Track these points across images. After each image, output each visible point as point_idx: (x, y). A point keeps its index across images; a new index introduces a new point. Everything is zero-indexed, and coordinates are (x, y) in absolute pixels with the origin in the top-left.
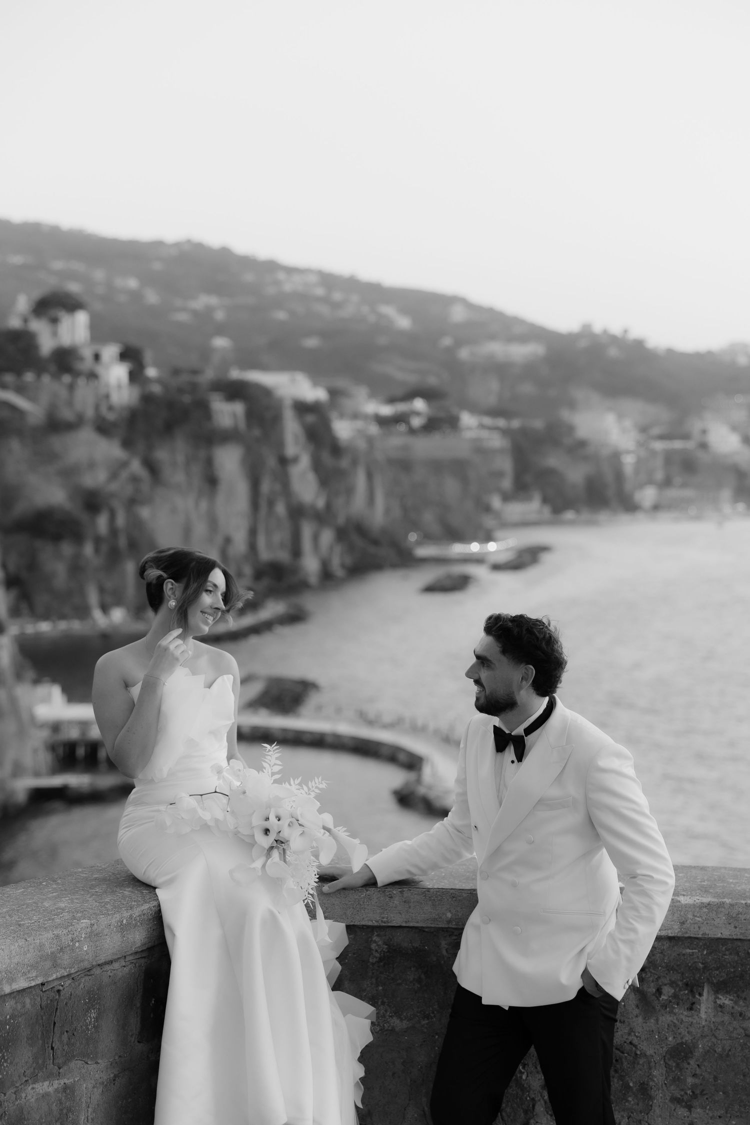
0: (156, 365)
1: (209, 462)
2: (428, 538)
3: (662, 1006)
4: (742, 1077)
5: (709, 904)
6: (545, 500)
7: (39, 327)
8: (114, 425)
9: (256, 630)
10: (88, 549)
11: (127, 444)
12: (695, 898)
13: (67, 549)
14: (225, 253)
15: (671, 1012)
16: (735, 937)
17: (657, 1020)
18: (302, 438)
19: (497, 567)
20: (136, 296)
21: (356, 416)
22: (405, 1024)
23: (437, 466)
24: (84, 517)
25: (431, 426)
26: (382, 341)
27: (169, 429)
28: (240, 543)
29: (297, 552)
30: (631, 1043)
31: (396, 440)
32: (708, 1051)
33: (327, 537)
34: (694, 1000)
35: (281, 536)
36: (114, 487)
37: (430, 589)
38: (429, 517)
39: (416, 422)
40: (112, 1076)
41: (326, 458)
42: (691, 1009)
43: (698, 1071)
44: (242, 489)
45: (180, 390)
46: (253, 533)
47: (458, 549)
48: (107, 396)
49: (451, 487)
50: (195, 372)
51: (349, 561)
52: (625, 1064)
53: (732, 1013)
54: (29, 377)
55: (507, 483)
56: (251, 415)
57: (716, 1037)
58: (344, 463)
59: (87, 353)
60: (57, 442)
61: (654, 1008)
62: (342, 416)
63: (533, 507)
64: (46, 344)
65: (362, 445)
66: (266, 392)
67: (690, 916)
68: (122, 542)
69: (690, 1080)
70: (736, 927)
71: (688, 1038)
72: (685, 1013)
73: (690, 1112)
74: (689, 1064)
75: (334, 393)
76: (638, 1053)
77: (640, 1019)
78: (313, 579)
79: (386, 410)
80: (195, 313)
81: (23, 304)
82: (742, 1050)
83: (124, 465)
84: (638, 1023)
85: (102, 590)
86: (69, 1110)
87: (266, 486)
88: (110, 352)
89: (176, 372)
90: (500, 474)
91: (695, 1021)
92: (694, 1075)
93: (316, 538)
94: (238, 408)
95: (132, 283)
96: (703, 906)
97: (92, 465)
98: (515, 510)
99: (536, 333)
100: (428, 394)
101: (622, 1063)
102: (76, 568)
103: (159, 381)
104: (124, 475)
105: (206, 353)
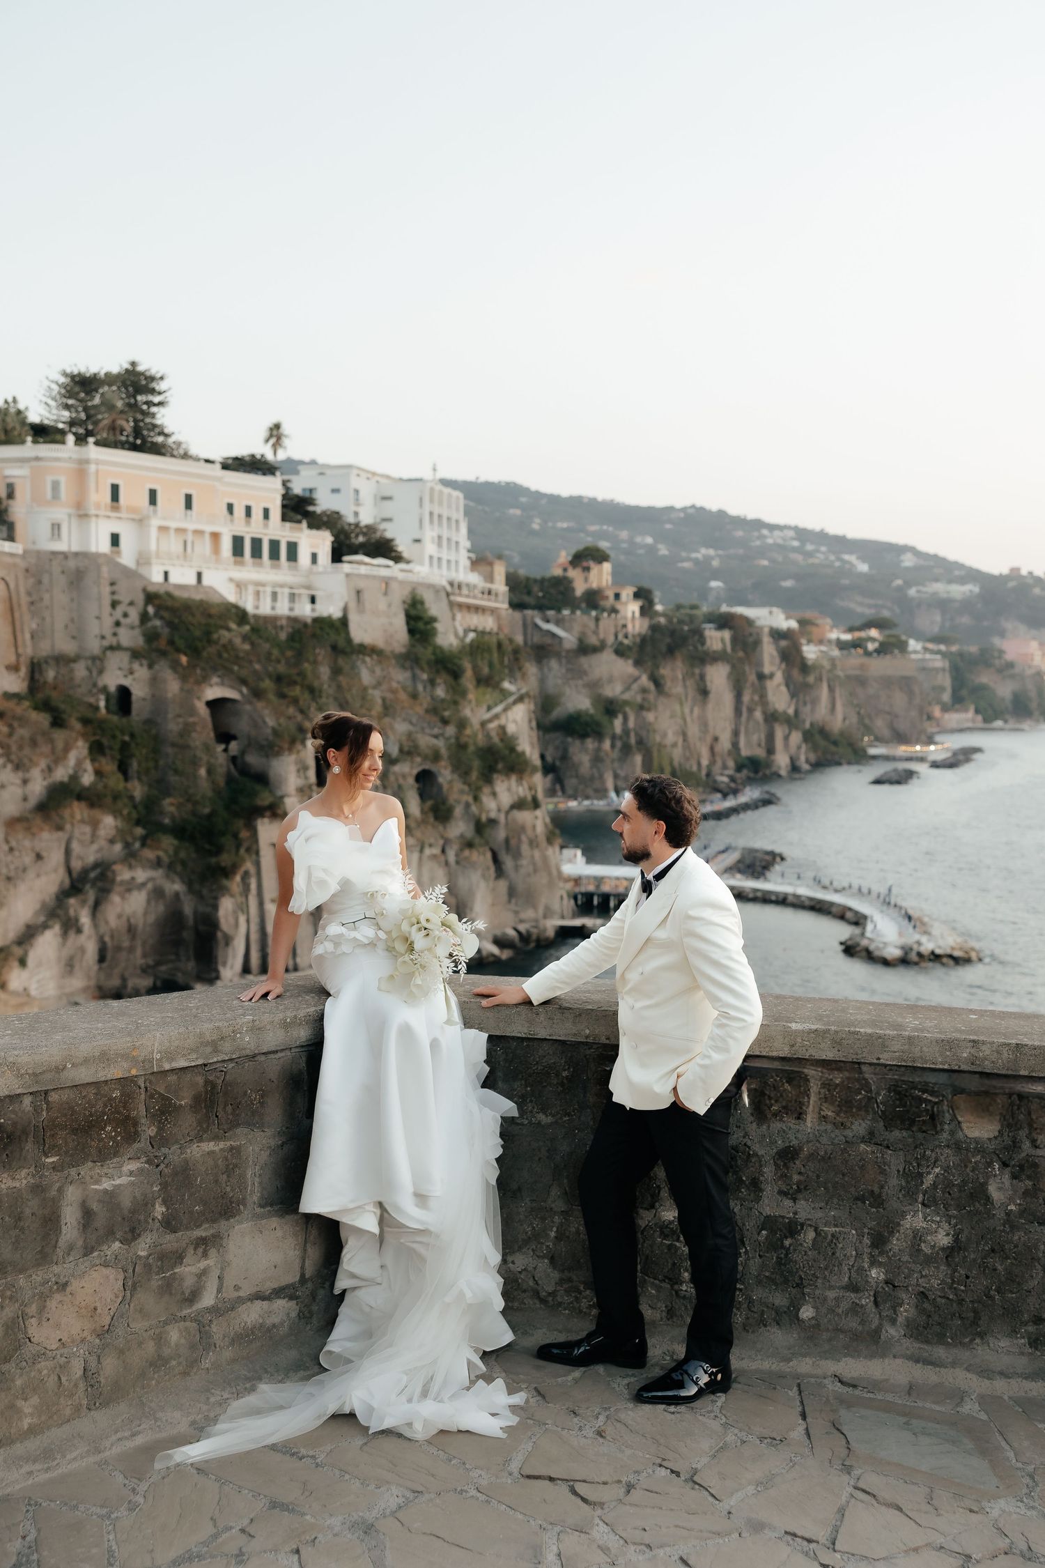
0: (661, 603)
1: (702, 677)
2: (879, 740)
3: (773, 1115)
4: (841, 1176)
5: (816, 1030)
6: (977, 711)
7: (573, 573)
8: (629, 648)
9: (734, 811)
10: (607, 744)
11: (638, 663)
12: (805, 1025)
13: (590, 744)
14: (721, 514)
15: (781, 1120)
16: (838, 1059)
17: (769, 1127)
18: (777, 660)
19: (935, 765)
20: (651, 550)
21: (821, 642)
22: (549, 1119)
23: (888, 682)
24: (604, 720)
25: (883, 649)
26: (846, 582)
27: (671, 651)
28: (725, 743)
29: (771, 750)
30: (745, 1144)
31: (855, 659)
32: (812, 1154)
33: (796, 737)
34: (801, 1111)
35: (759, 736)
36: (626, 696)
37: (878, 782)
38: (880, 724)
39: (871, 646)
40: (280, 1142)
41: (795, 673)
42: (799, 1118)
43: (803, 1170)
44: (728, 698)
45: (681, 622)
46: (736, 733)
47: (903, 750)
48: (624, 626)
49: (899, 700)
50: (694, 607)
51: (813, 757)
52: (739, 1162)
53: (834, 1123)
54: (566, 612)
55: (946, 697)
56: (734, 640)
57: (820, 1142)
58: (811, 679)
59: (610, 594)
60: (584, 661)
61: (766, 1116)
62: (809, 641)
63: (966, 716)
64: (580, 588)
65: (826, 664)
66: (749, 622)
67: (799, 1040)
68: (633, 740)
69: (796, 1178)
70: (839, 1051)
71: (795, 1142)
72: (793, 1122)
73: (795, 1203)
74: (795, 1164)
75: (802, 622)
76: (751, 1153)
77: (754, 1125)
78: (783, 773)
79: (847, 637)
80: (696, 561)
81: (564, 557)
82: (842, 1153)
83: (636, 679)
84: (753, 1128)
85: (616, 776)
86: (236, 1166)
87: (746, 698)
88: (627, 592)
89: (679, 607)
90: (942, 689)
91: (801, 1129)
92: (800, 1173)
93: (786, 738)
94: (727, 634)
95: (649, 540)
96: (811, 1032)
97: (611, 680)
98: (953, 718)
99: (973, 575)
100: (879, 624)
101: (737, 1161)
102: (597, 759)
103: (664, 615)
104: (635, 687)
105: (704, 592)
